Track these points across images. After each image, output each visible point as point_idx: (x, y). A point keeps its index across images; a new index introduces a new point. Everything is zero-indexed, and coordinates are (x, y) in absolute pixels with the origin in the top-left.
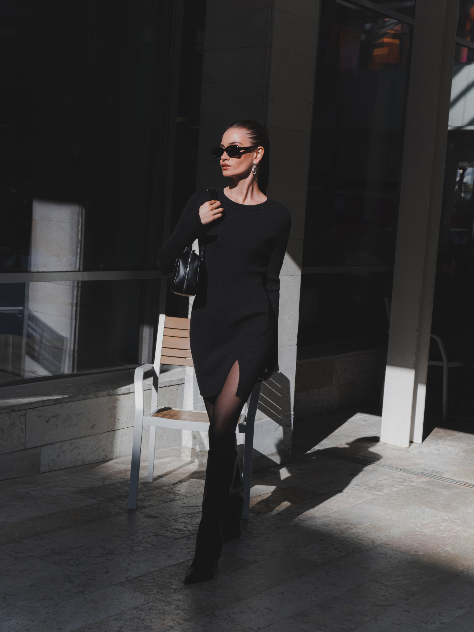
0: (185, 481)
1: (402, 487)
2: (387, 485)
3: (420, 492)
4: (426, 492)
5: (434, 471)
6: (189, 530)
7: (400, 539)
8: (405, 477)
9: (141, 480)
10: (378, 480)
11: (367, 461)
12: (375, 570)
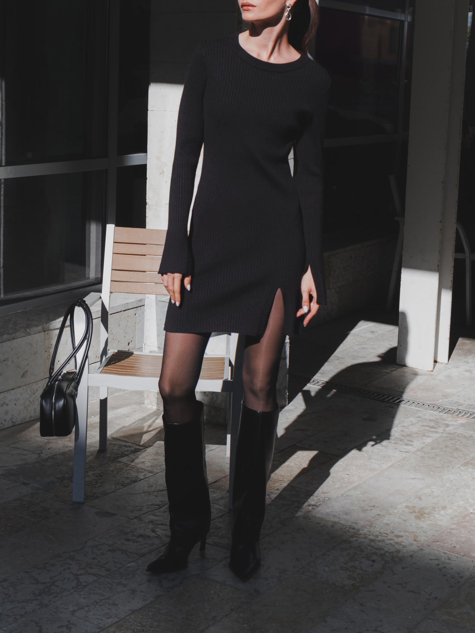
0: (150, 446)
1: (437, 435)
2: (416, 433)
3: (462, 443)
4: (468, 442)
5: (471, 405)
6: (158, 537)
7: (452, 531)
8: (437, 419)
9: (91, 447)
10: (404, 426)
11: (384, 396)
12: (429, 595)
